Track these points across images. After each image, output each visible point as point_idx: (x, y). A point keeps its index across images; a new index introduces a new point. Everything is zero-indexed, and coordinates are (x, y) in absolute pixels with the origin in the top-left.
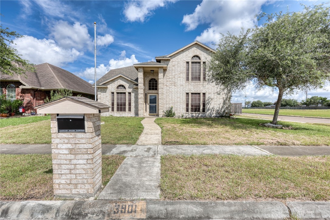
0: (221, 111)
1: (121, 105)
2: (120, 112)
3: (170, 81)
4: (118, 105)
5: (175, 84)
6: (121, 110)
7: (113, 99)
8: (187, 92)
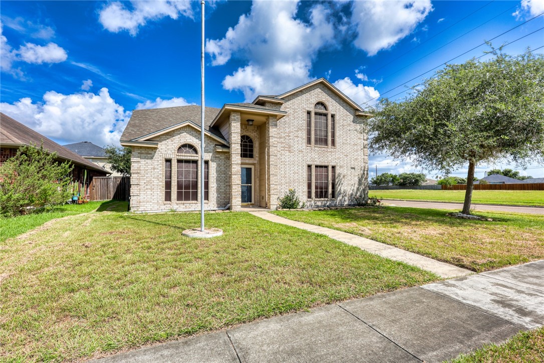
0: (356, 195)
1: (187, 187)
2: (186, 202)
3: (282, 143)
4: (179, 186)
5: (289, 149)
6: (187, 198)
7: (168, 174)
8: (310, 163)
